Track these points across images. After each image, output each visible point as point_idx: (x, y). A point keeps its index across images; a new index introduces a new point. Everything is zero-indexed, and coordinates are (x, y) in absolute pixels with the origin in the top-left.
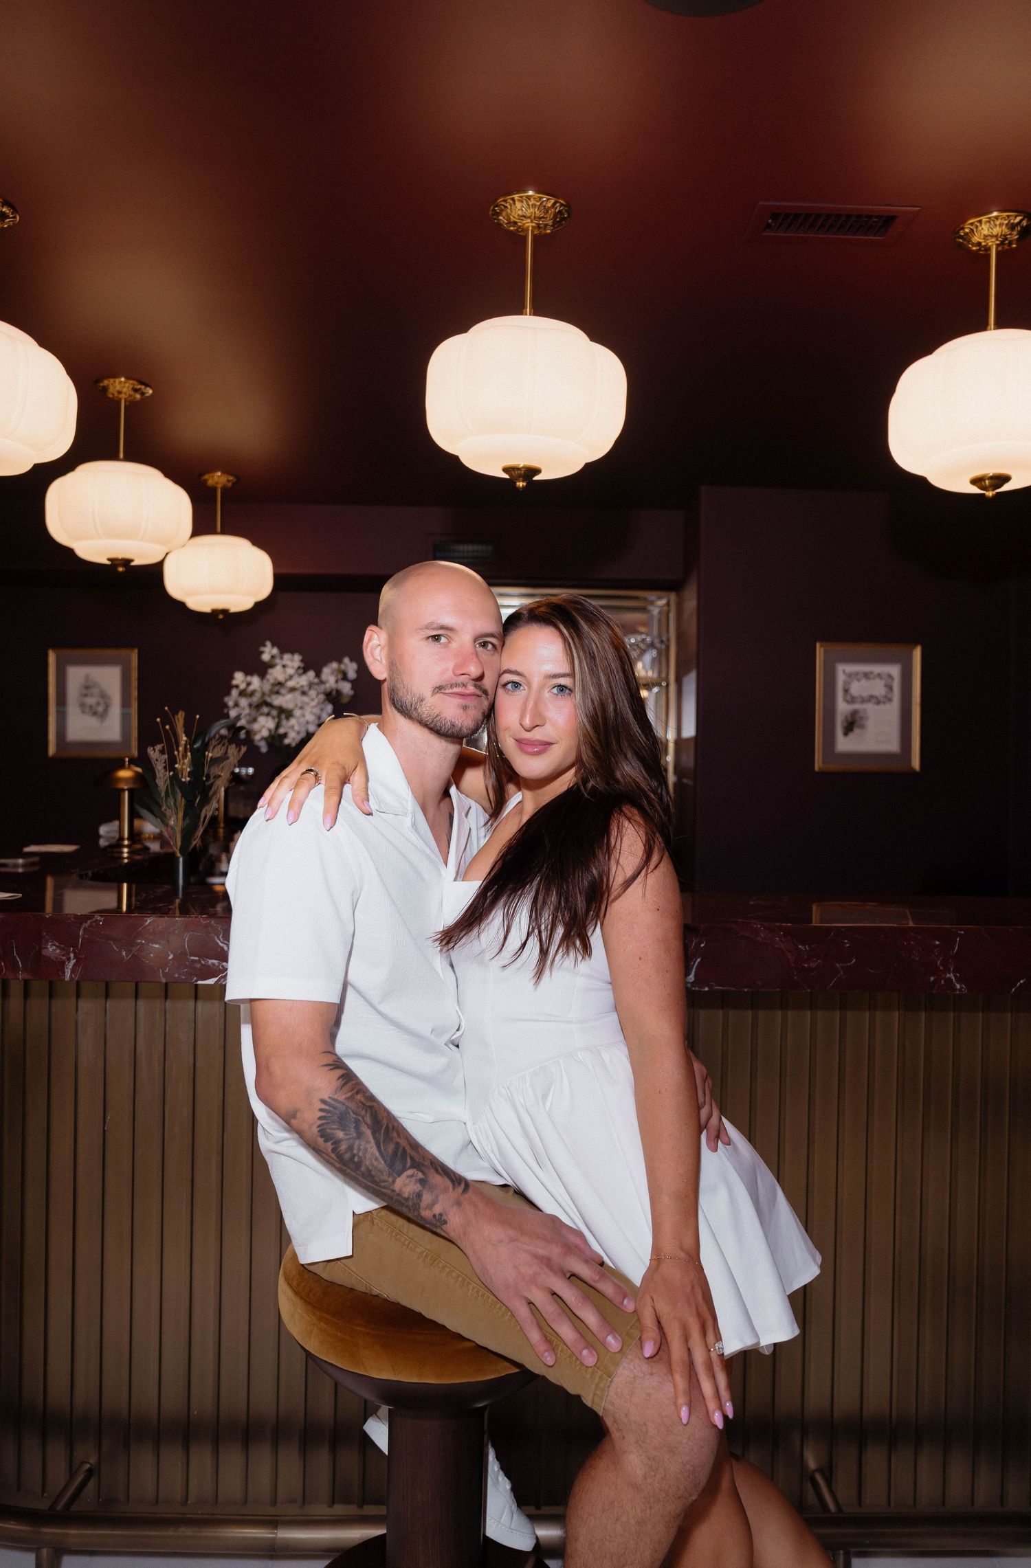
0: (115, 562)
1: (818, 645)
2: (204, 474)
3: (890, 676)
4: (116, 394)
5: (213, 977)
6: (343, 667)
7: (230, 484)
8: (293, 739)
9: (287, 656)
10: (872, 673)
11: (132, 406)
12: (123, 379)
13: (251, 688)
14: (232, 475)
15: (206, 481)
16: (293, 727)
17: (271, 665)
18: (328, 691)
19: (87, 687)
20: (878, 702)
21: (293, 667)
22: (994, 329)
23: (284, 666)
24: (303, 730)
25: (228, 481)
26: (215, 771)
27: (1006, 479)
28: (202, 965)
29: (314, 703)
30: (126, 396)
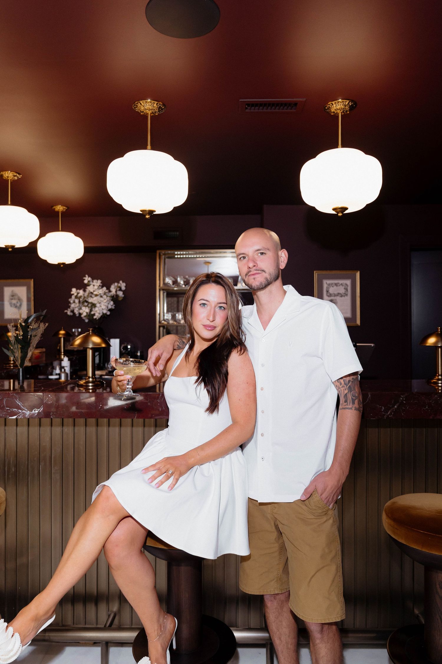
0: (7, 247)
1: (315, 272)
2: (53, 206)
3: (346, 285)
4: (7, 178)
5: (15, 416)
6: (119, 285)
7: (65, 210)
8: (97, 316)
9: (95, 281)
10: (338, 283)
11: (13, 182)
12: (9, 172)
13: (79, 295)
14: (65, 206)
15: (54, 209)
16: (97, 311)
17: (88, 285)
18: (113, 295)
19: (13, 296)
20: (342, 296)
21: (97, 286)
22: (341, 148)
23: (94, 285)
24: (101, 312)
25: (64, 209)
26: (34, 333)
27: (346, 209)
28: (11, 411)
29: (105, 301)
30: (11, 178)
